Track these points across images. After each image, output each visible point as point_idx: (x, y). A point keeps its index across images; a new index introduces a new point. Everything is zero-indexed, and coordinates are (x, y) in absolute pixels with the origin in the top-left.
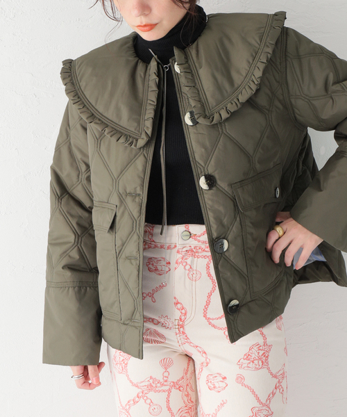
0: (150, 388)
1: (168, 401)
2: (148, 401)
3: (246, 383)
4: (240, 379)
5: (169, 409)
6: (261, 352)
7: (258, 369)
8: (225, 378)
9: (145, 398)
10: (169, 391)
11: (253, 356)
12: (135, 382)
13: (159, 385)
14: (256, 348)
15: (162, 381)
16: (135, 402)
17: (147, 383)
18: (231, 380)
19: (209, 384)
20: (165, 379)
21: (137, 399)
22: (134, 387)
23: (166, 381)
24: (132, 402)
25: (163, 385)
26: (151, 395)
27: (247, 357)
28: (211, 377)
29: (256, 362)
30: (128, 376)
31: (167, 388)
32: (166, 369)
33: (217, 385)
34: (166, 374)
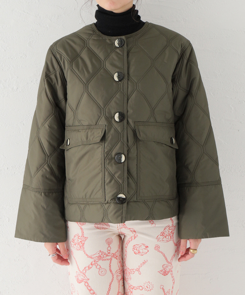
0: (100, 258)
1: (110, 266)
2: (98, 267)
3: (160, 250)
4: (157, 248)
5: (111, 271)
6: (170, 231)
7: (168, 241)
8: (147, 247)
9: (96, 265)
10: (111, 259)
11: (166, 233)
12: (90, 255)
13: (105, 256)
14: (167, 229)
15: (107, 253)
16: (89, 268)
17: (97, 255)
18: (151, 248)
19: (135, 251)
20: (109, 251)
21: (91, 266)
22: (89, 258)
23: (109, 253)
24: (87, 268)
25: (107, 255)
26: (100, 263)
27: (163, 234)
28: (138, 246)
29: (167, 237)
30: (84, 252)
31: (109, 257)
32: (109, 245)
33: (141, 251)
34: (109, 248)
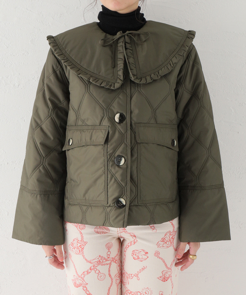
0: (99, 263)
1: (109, 271)
2: (97, 272)
3: (160, 256)
4: (157, 254)
5: (110, 275)
6: (171, 236)
7: (168, 247)
8: (147, 253)
9: (95, 270)
10: (110, 264)
11: (167, 239)
12: (89, 260)
13: (104, 260)
14: (168, 234)
15: (106, 258)
16: (88, 273)
17: (97, 260)
18: (151, 254)
19: (134, 256)
20: (108, 256)
21: (90, 271)
22: (88, 263)
23: (109, 258)
24: (86, 273)
25: (107, 260)
26: (99, 267)
27: (163, 240)
28: (137, 252)
29: (168, 243)
30: (84, 256)
31: (109, 262)
32: (109, 249)
33: (140, 257)
34: (109, 253)
